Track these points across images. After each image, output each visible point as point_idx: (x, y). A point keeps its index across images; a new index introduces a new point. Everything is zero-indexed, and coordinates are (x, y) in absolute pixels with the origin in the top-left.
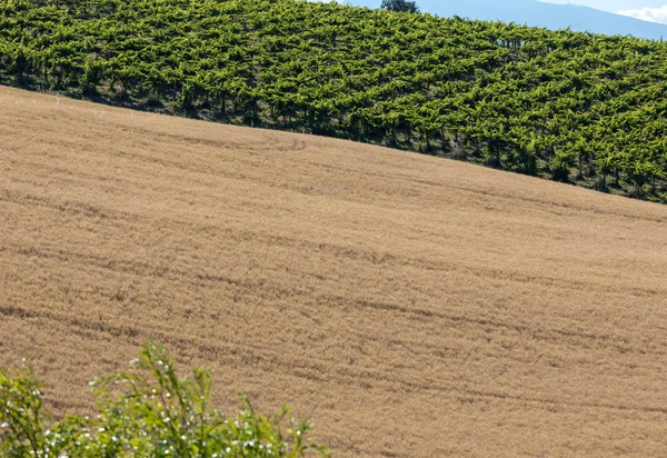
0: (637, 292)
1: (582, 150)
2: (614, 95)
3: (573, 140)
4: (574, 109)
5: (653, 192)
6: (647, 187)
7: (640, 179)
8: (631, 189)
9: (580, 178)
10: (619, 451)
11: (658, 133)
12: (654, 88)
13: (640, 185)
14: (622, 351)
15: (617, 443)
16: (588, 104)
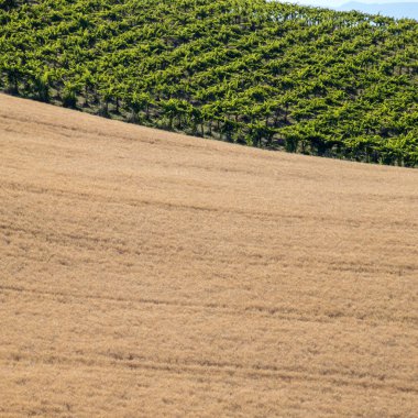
0: (133, 203)
1: (88, 80)
2: (115, 34)
3: (80, 73)
4: (81, 45)
5: (147, 118)
6: (142, 114)
7: (137, 107)
8: (129, 115)
9: (86, 105)
10: (118, 335)
11: (152, 68)
12: (148, 28)
13: (137, 112)
14: (121, 252)
15: (116, 329)
16: (92, 42)
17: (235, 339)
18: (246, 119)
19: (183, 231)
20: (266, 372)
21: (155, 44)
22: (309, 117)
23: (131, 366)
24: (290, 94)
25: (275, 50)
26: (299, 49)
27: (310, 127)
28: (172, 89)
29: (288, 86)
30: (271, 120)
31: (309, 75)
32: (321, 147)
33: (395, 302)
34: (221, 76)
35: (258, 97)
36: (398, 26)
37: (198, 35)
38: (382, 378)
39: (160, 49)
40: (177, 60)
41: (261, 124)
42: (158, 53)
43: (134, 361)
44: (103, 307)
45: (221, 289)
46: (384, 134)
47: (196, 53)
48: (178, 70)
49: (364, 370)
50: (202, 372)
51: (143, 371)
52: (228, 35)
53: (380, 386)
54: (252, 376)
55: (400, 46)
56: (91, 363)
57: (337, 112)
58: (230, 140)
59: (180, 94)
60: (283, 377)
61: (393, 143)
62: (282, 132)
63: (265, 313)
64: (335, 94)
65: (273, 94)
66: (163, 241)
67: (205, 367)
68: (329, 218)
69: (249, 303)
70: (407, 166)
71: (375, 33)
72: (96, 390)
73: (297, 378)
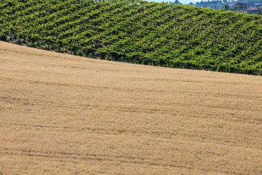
0: (31, 82)
1: (11, 29)
2: (24, 8)
3: (8, 25)
4: (8, 14)
5: (38, 45)
6: (36, 43)
7: (33, 40)
8: (30, 44)
9: (11, 39)
10: (24, 141)
11: (40, 23)
12: (39, 6)
13: (34, 42)
14: (26, 104)
15: (23, 138)
16: (14, 12)
17: (77, 143)
18: (83, 45)
19: (54, 95)
20: (90, 157)
21: (42, 12)
22: (111, 44)
23: (30, 155)
24: (102, 34)
25: (95, 15)
26: (106, 15)
27: (111, 48)
28: (49, 32)
29: (102, 30)
30: (94, 45)
31: (110, 26)
32: (116, 57)
33: (148, 126)
34: (71, 26)
35: (88, 35)
36: (150, 5)
37: (61, 9)
38: (143, 159)
39: (44, 15)
40: (51, 19)
41: (90, 47)
42: (43, 16)
43: (31, 153)
44: (17, 129)
45: (70, 120)
46: (144, 51)
47: (60, 16)
48: (52, 24)
49: (135, 156)
50: (62, 157)
51: (35, 157)
52: (74, 9)
53: (142, 163)
54: (84, 159)
55: (151, 13)
56: (12, 154)
57: (123, 42)
58: (75, 54)
59: (53, 34)
60: (98, 159)
61: (148, 55)
62: (99, 51)
63: (90, 131)
64: (122, 34)
65: (95, 34)
66: (45, 99)
67: (63, 155)
68: (120, 88)
69: (83, 127)
70: (155, 65)
71: (139, 8)
72: (13, 166)
73: (105, 159)
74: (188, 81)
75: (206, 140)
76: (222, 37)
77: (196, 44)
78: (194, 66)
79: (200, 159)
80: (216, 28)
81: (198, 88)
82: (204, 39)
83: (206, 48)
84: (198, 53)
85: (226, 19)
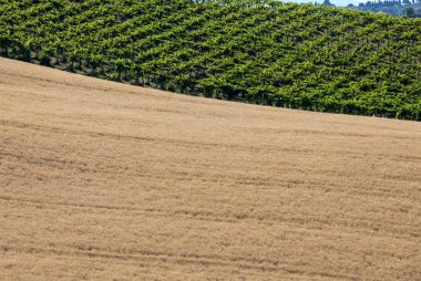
0: (92, 134)
1: (58, 46)
2: (78, 12)
3: (53, 41)
4: (54, 21)
5: (102, 73)
6: (98, 70)
7: (94, 65)
8: (89, 71)
9: (57, 63)
10: (80, 232)
11: (106, 36)
12: (103, 8)
13: (95, 69)
14: (83, 171)
15: (79, 227)
16: (62, 18)
17: (168, 235)
18: (175, 73)
19: (129, 156)
20: (190, 259)
21: (108, 19)
22: (222, 72)
23: (90, 255)
24: (207, 55)
25: (196, 23)
26: (213, 23)
27: (222, 79)
28: (121, 51)
29: (206, 49)
30: (193, 74)
31: (221, 42)
32: (230, 94)
33: (285, 207)
34: (157, 42)
35: (184, 58)
36: (285, 7)
37: (140, 13)
38: (275, 264)
39: (112, 23)
40: (124, 30)
41: (186, 77)
42: (110, 25)
43: (93, 252)
44: (69, 211)
45: (157, 198)
46: (277, 84)
47: (139, 25)
48: (124, 38)
49: (262, 258)
50: (143, 260)
51: (99, 258)
52: (161, 13)
53: (274, 269)
54: (180, 262)
55: (287, 22)
56: (61, 253)
57: (241, 68)
58: (163, 89)
59: (126, 55)
60: (203, 263)
61: (282, 91)
62: (202, 83)
63: (189, 216)
64: (239, 55)
65: (195, 55)
66: (114, 163)
67: (145, 256)
68: (237, 146)
69: (178, 208)
70: (293, 108)
71: (269, 12)
72: (64, 273)
73: (213, 263)
74: (350, 135)
75: (380, 232)
76: (404, 61)
77: (363, 73)
78: (358, 109)
79: (370, 264)
80: (395, 47)
81: (366, 146)
82: (375, 64)
83: (378, 80)
84: (365, 89)
85: (412, 32)
